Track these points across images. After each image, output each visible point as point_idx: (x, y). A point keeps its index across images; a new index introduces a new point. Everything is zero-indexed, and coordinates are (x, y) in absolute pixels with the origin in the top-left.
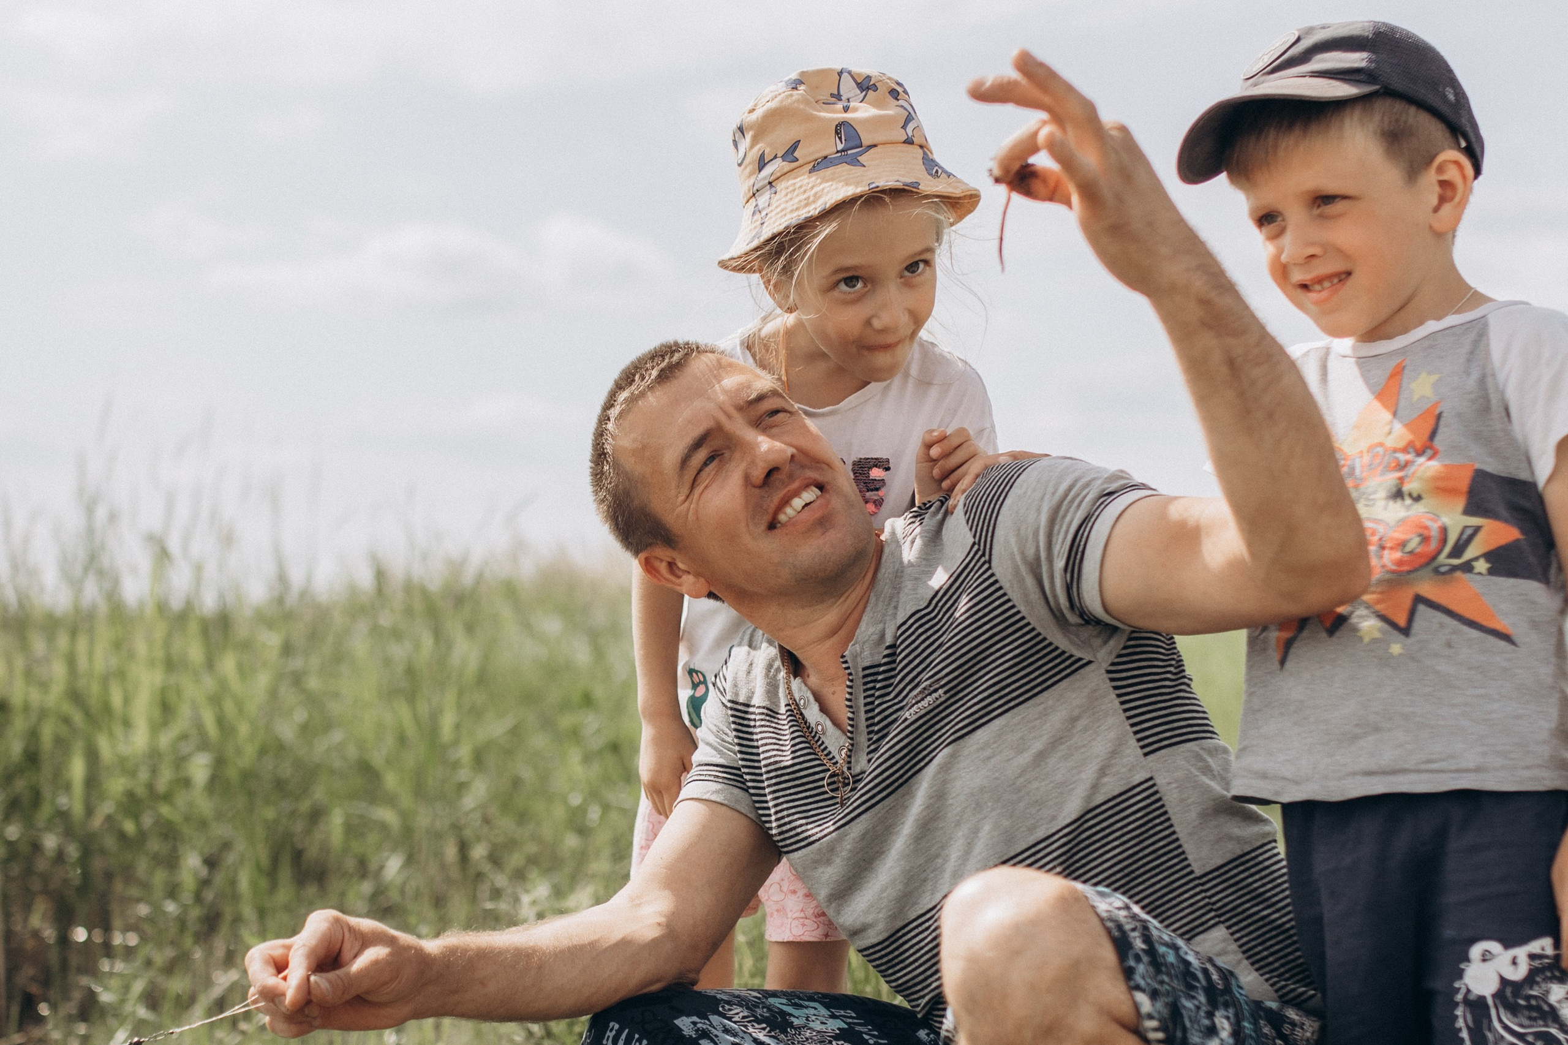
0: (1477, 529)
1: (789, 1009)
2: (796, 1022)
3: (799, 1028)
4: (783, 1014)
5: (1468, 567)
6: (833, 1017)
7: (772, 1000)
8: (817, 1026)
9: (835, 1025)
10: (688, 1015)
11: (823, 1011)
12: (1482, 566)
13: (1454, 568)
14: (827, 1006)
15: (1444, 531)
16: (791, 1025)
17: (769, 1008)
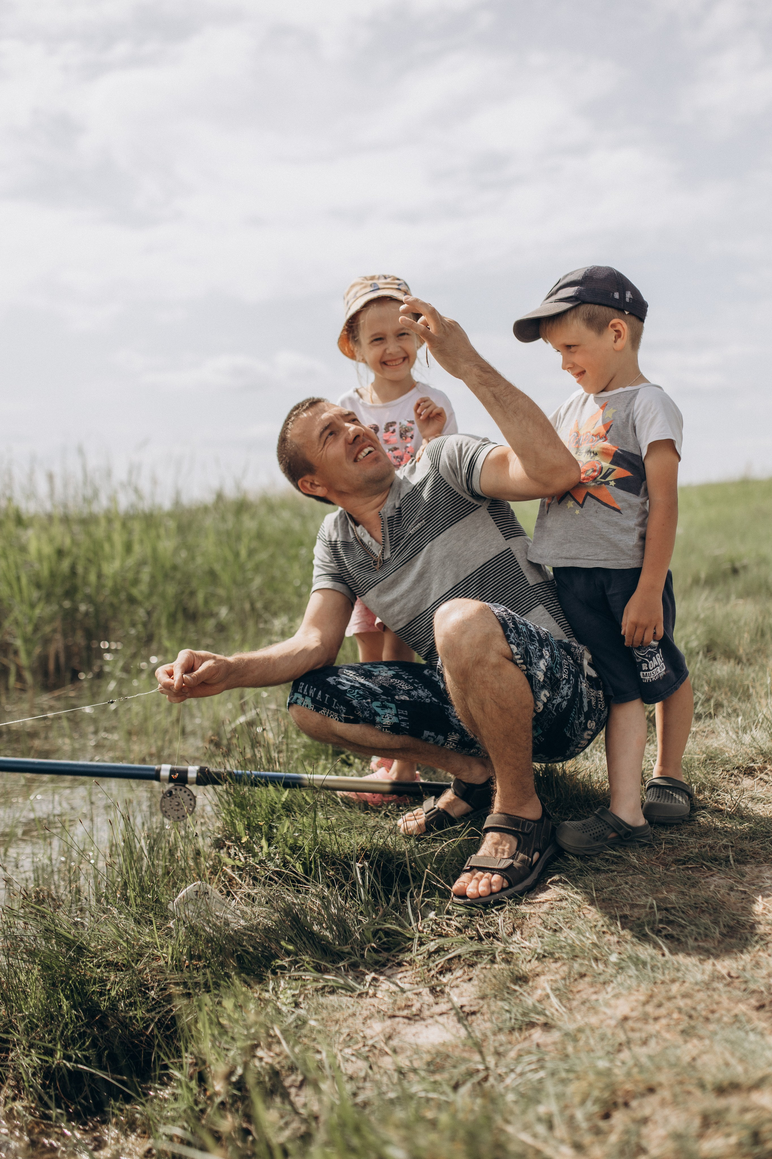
0: (614, 470)
1: (372, 669)
2: (375, 674)
3: (377, 676)
4: (370, 671)
5: (607, 483)
6: (390, 670)
7: (365, 667)
8: (384, 674)
9: (391, 673)
10: (332, 676)
11: (386, 668)
12: (612, 483)
13: (602, 483)
14: (387, 666)
15: (602, 468)
16: (373, 675)
17: (364, 670)
